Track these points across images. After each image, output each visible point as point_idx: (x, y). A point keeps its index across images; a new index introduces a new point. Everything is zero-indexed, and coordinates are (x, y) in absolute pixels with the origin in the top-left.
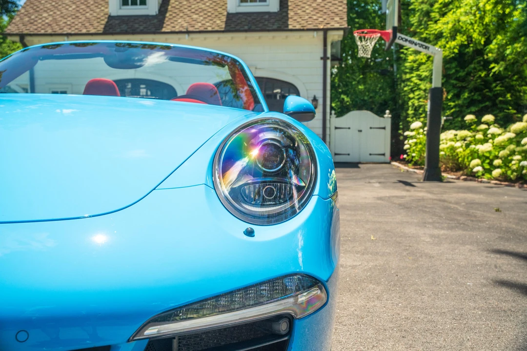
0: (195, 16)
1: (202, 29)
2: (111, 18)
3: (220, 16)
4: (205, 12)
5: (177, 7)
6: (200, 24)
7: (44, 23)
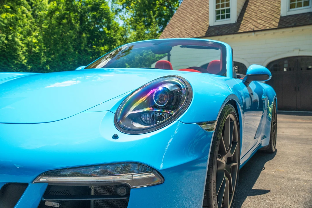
0: (259, 21)
2: (210, 27)
3: (275, 19)
4: (266, 18)
5: (249, 17)
6: (262, 26)
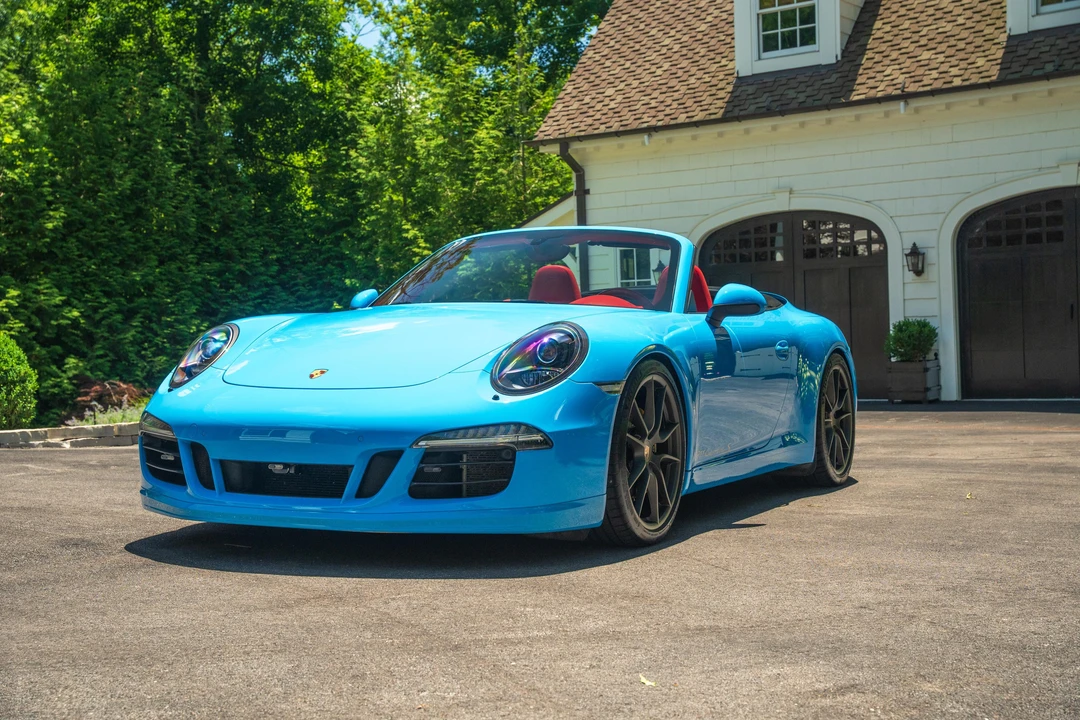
0: (926, 55)
1: (938, 85)
2: (741, 81)
3: (987, 45)
6: (935, 74)
7: (605, 110)
